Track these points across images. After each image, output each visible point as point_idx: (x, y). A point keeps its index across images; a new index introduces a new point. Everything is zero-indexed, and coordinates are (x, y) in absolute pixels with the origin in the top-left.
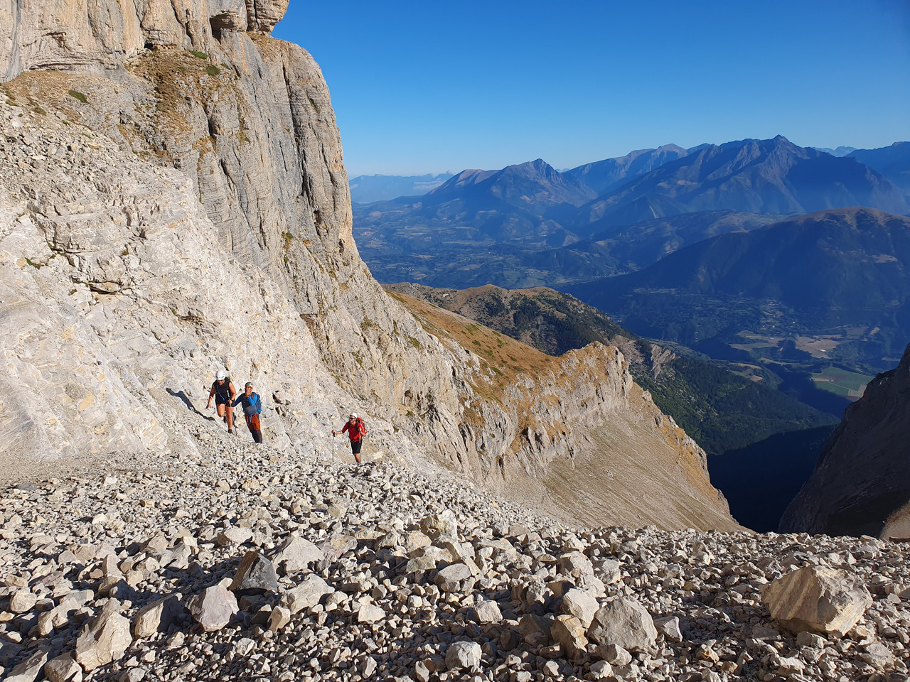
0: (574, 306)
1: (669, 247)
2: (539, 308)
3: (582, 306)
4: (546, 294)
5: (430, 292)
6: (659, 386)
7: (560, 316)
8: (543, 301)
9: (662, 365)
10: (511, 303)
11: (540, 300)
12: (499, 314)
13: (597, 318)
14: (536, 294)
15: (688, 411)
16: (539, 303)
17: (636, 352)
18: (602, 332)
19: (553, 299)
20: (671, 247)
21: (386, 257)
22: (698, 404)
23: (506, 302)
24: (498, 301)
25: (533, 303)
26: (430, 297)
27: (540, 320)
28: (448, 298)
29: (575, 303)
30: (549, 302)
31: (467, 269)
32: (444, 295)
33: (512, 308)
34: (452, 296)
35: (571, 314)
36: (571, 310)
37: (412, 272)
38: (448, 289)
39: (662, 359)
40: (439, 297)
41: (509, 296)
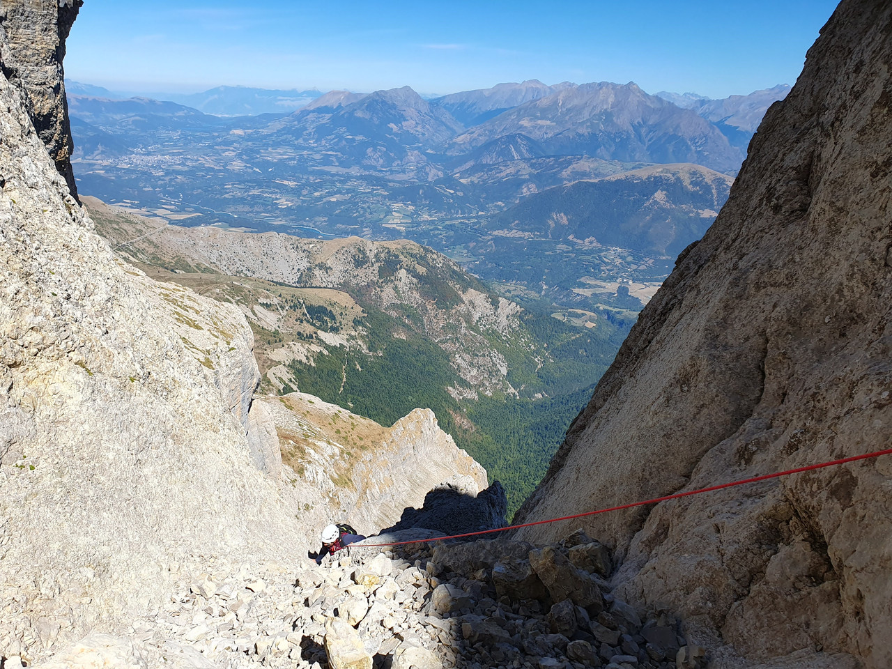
0: (434, 260)
1: (526, 189)
2: (401, 262)
3: (441, 258)
4: (408, 247)
5: (297, 242)
6: (505, 336)
7: (421, 270)
8: (405, 254)
9: (508, 317)
10: (376, 256)
11: (402, 253)
12: (364, 266)
13: (454, 272)
14: (399, 247)
15: (527, 358)
16: (401, 257)
17: (486, 304)
18: (457, 286)
19: (414, 252)
20: (529, 189)
21: (248, 181)
22: (537, 352)
23: (371, 255)
24: (363, 252)
25: (397, 256)
26: (297, 247)
27: (402, 273)
28: (315, 249)
29: (435, 256)
30: (411, 255)
31: (333, 199)
32: (311, 246)
33: (377, 261)
34: (319, 247)
35: (430, 269)
36: (431, 264)
37: (277, 199)
38: (314, 240)
39: (508, 311)
40: (305, 247)
41: (373, 249)
